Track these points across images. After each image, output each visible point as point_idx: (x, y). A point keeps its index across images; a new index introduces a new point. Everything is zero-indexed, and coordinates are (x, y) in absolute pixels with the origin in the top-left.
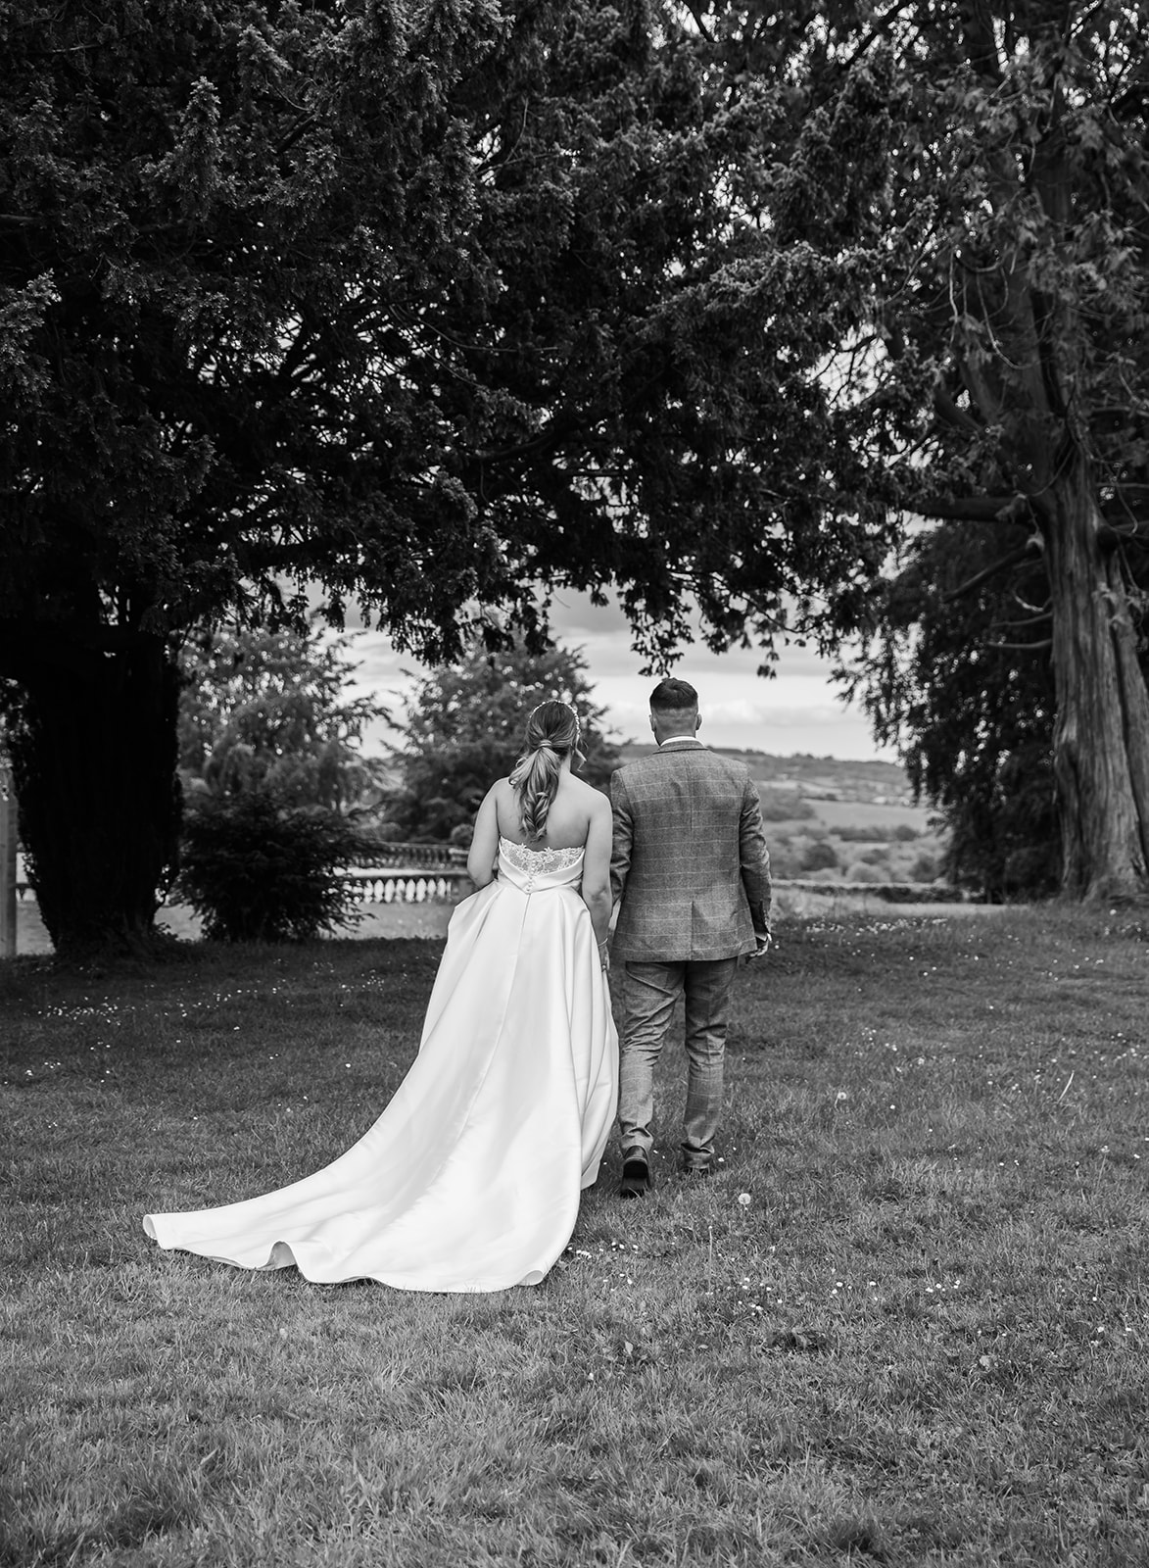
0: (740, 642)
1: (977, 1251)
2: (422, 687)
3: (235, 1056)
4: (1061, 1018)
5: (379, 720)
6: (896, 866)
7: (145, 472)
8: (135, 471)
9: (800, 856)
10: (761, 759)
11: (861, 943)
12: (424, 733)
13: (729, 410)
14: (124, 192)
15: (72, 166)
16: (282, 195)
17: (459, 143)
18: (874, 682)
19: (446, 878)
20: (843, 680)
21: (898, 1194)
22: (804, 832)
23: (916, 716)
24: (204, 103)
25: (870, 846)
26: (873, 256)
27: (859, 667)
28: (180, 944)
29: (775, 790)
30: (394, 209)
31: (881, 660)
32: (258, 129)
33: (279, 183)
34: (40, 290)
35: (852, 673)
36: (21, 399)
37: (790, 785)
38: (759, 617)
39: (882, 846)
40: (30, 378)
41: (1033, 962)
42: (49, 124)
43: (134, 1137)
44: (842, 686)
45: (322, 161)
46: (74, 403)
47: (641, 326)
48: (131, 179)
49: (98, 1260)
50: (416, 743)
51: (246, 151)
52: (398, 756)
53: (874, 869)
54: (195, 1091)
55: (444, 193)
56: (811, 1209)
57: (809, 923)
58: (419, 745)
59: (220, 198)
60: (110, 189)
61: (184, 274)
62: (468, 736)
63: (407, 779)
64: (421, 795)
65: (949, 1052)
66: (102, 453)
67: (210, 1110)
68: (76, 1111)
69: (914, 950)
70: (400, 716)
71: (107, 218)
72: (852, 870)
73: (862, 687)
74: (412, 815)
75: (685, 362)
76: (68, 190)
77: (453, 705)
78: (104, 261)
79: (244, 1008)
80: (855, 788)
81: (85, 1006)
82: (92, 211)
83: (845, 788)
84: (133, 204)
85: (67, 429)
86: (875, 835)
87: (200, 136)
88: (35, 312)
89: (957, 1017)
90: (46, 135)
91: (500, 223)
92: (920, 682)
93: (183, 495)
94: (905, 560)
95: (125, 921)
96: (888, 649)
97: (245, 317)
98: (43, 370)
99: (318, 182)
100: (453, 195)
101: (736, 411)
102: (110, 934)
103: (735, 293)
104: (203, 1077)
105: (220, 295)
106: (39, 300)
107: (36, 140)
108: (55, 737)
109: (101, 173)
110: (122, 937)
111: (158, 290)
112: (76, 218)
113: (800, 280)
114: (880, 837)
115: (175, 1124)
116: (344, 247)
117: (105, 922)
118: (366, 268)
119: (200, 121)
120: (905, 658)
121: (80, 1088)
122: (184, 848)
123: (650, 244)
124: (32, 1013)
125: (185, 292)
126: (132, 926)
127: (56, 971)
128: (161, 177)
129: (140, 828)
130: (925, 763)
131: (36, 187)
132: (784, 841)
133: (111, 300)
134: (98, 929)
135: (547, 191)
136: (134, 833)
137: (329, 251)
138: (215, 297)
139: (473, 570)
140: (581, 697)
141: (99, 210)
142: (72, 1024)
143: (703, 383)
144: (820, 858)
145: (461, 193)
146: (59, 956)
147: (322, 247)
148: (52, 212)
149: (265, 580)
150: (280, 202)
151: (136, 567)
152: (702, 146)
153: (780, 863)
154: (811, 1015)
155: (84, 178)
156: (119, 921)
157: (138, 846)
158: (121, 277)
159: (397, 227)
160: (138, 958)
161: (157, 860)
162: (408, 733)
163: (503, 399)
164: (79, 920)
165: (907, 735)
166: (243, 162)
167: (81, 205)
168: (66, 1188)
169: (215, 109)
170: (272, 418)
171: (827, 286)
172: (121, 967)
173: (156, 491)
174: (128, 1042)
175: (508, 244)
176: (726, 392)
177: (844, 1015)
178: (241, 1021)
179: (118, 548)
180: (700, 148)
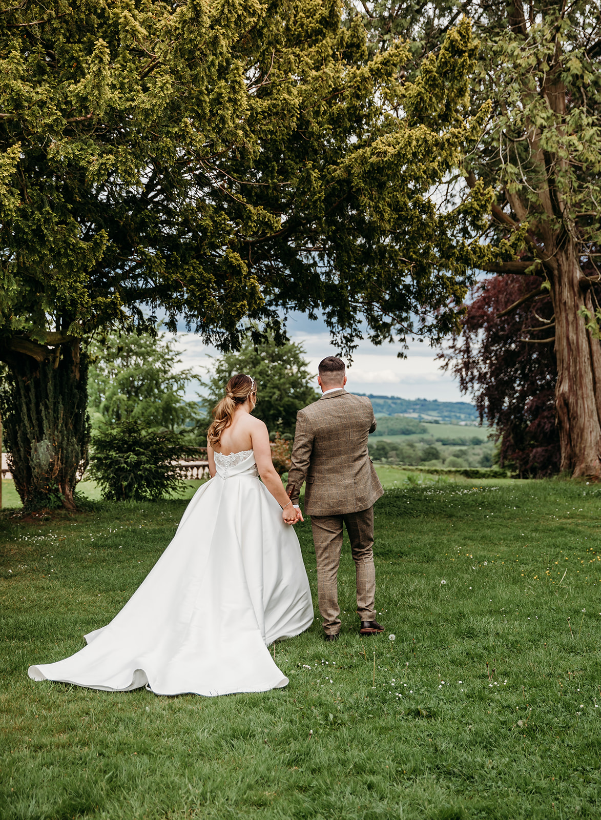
0: (388, 339)
1: (516, 664)
2: (217, 364)
3: (120, 562)
4: (560, 540)
5: (195, 381)
6: (471, 459)
7: (71, 250)
8: (66, 249)
9: (420, 454)
10: (399, 401)
11: (453, 500)
12: (219, 388)
13: (382, 215)
14: (59, 101)
15: (31, 87)
17: (238, 73)
18: (459, 360)
20: (442, 359)
21: (473, 635)
22: (422, 440)
23: (482, 378)
24: (101, 53)
25: (458, 448)
27: (451, 351)
28: (89, 502)
29: (405, 419)
30: (203, 110)
31: (463, 349)
32: (130, 66)
33: (142, 95)
34: (14, 153)
35: (447, 356)
37: (415, 415)
38: (398, 326)
39: (464, 448)
40: (9, 200)
41: (545, 510)
42: (19, 64)
43: (66, 605)
44: (442, 362)
45: (164, 84)
46: (33, 213)
47: (335, 170)
48: (63, 93)
50: (214, 393)
51: (124, 78)
52: (205, 400)
53: (459, 460)
54: (99, 581)
55: (230, 100)
56: (428, 643)
57: (425, 489)
58: (216, 395)
59: (110, 104)
60: (51, 99)
61: (91, 144)
65: (500, 558)
66: (48, 240)
67: (107, 591)
68: (36, 591)
69: (482, 504)
70: (206, 379)
71: (50, 114)
72: (448, 461)
73: (453, 362)
75: (359, 190)
76: (29, 100)
78: (48, 137)
79: (124, 536)
80: (449, 417)
81: (39, 535)
82: (42, 111)
83: (444, 417)
84: (64, 107)
85: (29, 227)
86: (460, 442)
87: (99, 70)
88: (11, 165)
89: (504, 540)
90: (17, 70)
91: (260, 116)
92: (484, 360)
93: (91, 262)
94: (476, 295)
95: (60, 490)
96: (467, 343)
97: (124, 168)
98: (16, 196)
99: (163, 95)
100: (235, 101)
101: (386, 216)
102: (52, 497)
103: (385, 153)
104: (103, 573)
105: (111, 156)
106: (13, 159)
107: (12, 73)
108: (22, 392)
109: (46, 90)
110: (59, 498)
111: (77, 153)
112: (33, 114)
113: (420, 146)
114: (463, 443)
115: (88, 598)
116: (176, 129)
117: (50, 490)
118: (188, 141)
119: (99, 62)
120: (476, 347)
121: (38, 579)
122: (91, 450)
123: (339, 127)
124: (12, 539)
125: (92, 154)
126: (64, 493)
127: (24, 516)
128: (79, 93)
129: (68, 440)
130: (487, 403)
131: (12, 98)
132: (411, 445)
133: (52, 159)
134: (46, 494)
135: (285, 99)
136: (65, 443)
137: (168, 132)
138: (108, 157)
139: (245, 302)
140: (302, 369)
141: (45, 110)
142: (33, 545)
143: (368, 201)
144: (431, 455)
145: (239, 100)
146: (25, 508)
147: (165, 129)
148: (21, 111)
149: (134, 307)
150: (142, 106)
151: (66, 301)
152: (367, 75)
153: (409, 457)
154: (427, 539)
155: (37, 93)
156: (57, 490)
157: (67, 450)
158: (57, 146)
159: (205, 118)
160: (67, 509)
161: (77, 457)
162: (210, 388)
163: (260, 212)
164: (36, 488)
165: (478, 388)
166: (122, 84)
167: (36, 108)
168: (31, 633)
169: (107, 56)
170: (138, 220)
171: (435, 149)
172: (58, 514)
173: (77, 260)
174: (63, 555)
175: (264, 128)
176: (380, 206)
177: (444, 539)
178: (123, 543)
179: (56, 291)
180: (366, 76)
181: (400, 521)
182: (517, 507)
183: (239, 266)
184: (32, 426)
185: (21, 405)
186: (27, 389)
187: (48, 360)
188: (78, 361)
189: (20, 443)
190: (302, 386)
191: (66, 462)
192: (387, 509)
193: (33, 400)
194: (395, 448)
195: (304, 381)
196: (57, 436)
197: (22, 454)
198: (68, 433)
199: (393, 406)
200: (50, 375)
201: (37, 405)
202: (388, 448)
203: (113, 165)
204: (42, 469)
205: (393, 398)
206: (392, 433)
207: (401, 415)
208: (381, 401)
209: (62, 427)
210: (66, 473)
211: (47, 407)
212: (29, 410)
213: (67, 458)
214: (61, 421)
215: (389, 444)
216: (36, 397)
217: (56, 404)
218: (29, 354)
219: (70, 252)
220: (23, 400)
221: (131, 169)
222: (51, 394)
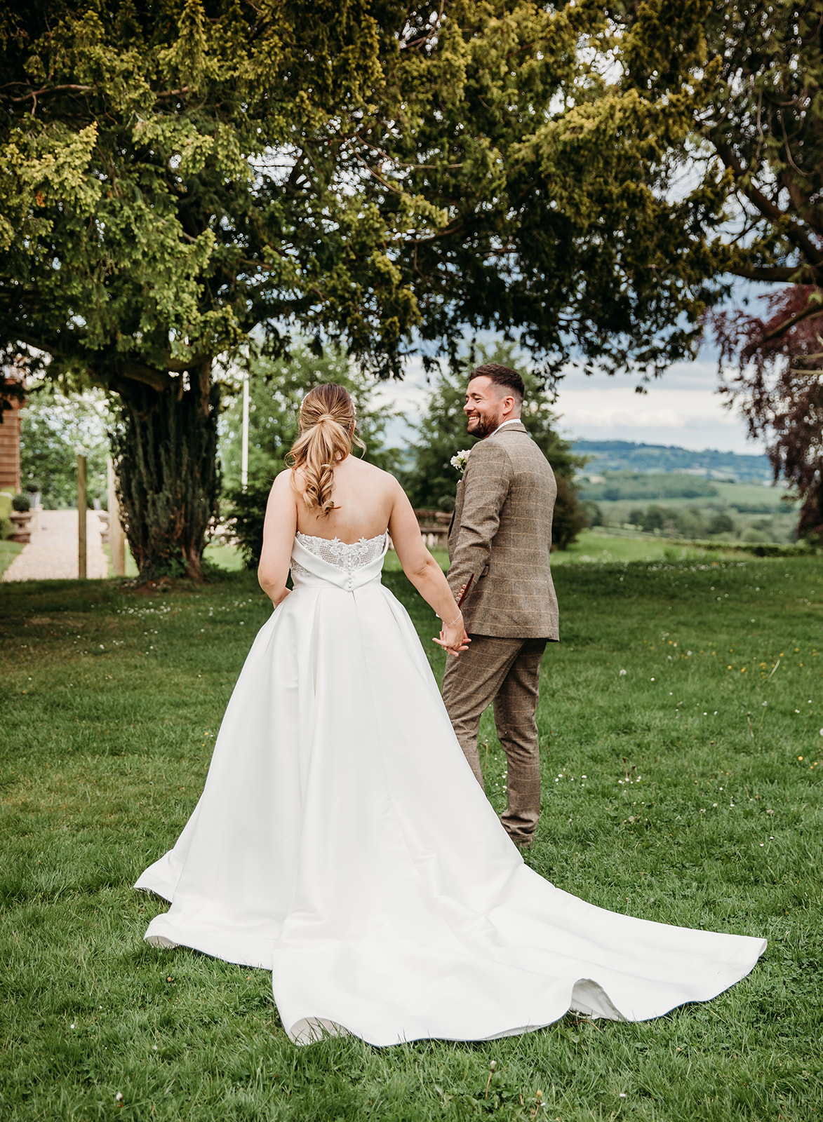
0: (623, 369)
1: (667, 763)
2: (430, 398)
3: (236, 640)
4: (799, 629)
5: (399, 419)
6: (777, 532)
7: (169, 254)
8: (162, 254)
9: (707, 524)
10: (680, 453)
12: (432, 431)
13: (578, 209)
14: (148, 70)
15: (115, 53)
16: (247, 71)
17: (370, 33)
18: (748, 397)
19: (434, 533)
20: (725, 393)
21: (630, 729)
22: (711, 506)
23: (779, 422)
24: (194, 12)
25: (758, 517)
26: (678, 100)
27: (738, 384)
28: (220, 571)
29: (688, 476)
30: (324, 80)
31: (754, 381)
32: (235, 26)
33: (246, 63)
34: (88, 137)
35: (732, 390)
36: (80, 206)
37: (702, 472)
38: (637, 351)
39: (767, 517)
40: (86, 193)
41: (797, 592)
42: (95, 26)
43: (158, 686)
44: (725, 398)
45: (272, 48)
46: (122, 207)
47: (520, 150)
48: (153, 60)
49: (115, 752)
50: (425, 437)
51: (226, 42)
52: (413, 447)
53: (761, 534)
54: (204, 661)
55: (358, 67)
56: (571, 737)
57: (651, 564)
58: (428, 440)
59: (206, 73)
60: (139, 68)
61: (187, 124)
62: (462, 434)
63: (419, 463)
64: (428, 475)
65: (713, 648)
66: (139, 242)
67: (211, 671)
68: (126, 670)
70: (416, 419)
71: (136, 88)
72: (744, 534)
73: (740, 399)
74: (422, 490)
75: (549, 176)
76: (112, 70)
77: (452, 411)
78: (134, 116)
79: (250, 611)
80: (749, 474)
81: (149, 607)
82: (127, 83)
83: (742, 475)
84: (154, 77)
85: (117, 225)
86: (761, 509)
87: (191, 34)
88: (84, 150)
89: (728, 626)
90: (93, 33)
91: (416, 82)
92: (783, 396)
93: (193, 269)
94: (776, 308)
95: (184, 554)
96: (759, 372)
97: (226, 153)
98: (96, 188)
99: (269, 62)
100: (364, 69)
101: (583, 209)
102: (173, 562)
103: (581, 128)
104: (212, 651)
105: (208, 138)
106: (87, 143)
107: (88, 37)
108: (138, 430)
109: (133, 57)
110: (181, 564)
111: (168, 134)
112: (116, 87)
113: (628, 118)
114: (766, 510)
115: (187, 679)
116: (291, 105)
117: (171, 555)
118: (305, 120)
119: (191, 24)
120: (772, 378)
121: (133, 657)
122: (227, 506)
123: (531, 91)
124: (114, 611)
125: (187, 136)
126: (189, 558)
127: (138, 586)
128: (170, 60)
129: (194, 492)
130: (784, 456)
131: (90, 68)
132: (695, 512)
133: (138, 142)
134: (166, 559)
135: (447, 60)
136: (189, 495)
137: (282, 108)
138: (204, 139)
139: (396, 319)
140: (544, 406)
141: (131, 82)
142: (137, 618)
143: (560, 191)
144: (723, 525)
145: (370, 67)
146: (141, 577)
147: (278, 105)
148: (101, 84)
149: (269, 324)
150: (245, 76)
151: (168, 317)
152: (564, 21)
153: (692, 528)
154: (628, 623)
155: (122, 61)
156: (180, 554)
157: (192, 504)
158: (145, 127)
159: (327, 91)
160: (192, 579)
161: (204, 513)
162: (421, 431)
163: (419, 203)
164: (154, 552)
165: (771, 436)
166: (224, 49)
167: (120, 80)
168: (106, 713)
169: (200, 16)
170: (267, 215)
171: (647, 121)
172: (180, 585)
173: (176, 266)
174: (170, 631)
175: (421, 96)
176: (576, 196)
177: (651, 624)
178: (247, 619)
179: (157, 304)
180: (562, 23)
181: (603, 601)
182: (762, 587)
183: (388, 273)
184: (150, 473)
185: (136, 447)
186: (144, 427)
187: (170, 389)
188: (208, 392)
189: (135, 495)
190: (542, 430)
191: (192, 519)
192: (591, 587)
193: (151, 441)
194: (672, 516)
195: (545, 423)
196: (181, 487)
197: (137, 507)
198: (194, 483)
199: (673, 458)
200: (172, 410)
201: (156, 448)
202: (663, 516)
203: (211, 148)
204: (160, 528)
205: (672, 448)
206: (670, 495)
207: (683, 471)
208: (656, 452)
209: (186, 475)
210: (191, 534)
211: (167, 451)
212: (145, 453)
213: (192, 514)
214: (185, 468)
215: (664, 510)
216: (155, 437)
217: (178, 446)
218: (146, 382)
219: (167, 257)
220: (139, 440)
221: (235, 154)
222: (173, 433)
